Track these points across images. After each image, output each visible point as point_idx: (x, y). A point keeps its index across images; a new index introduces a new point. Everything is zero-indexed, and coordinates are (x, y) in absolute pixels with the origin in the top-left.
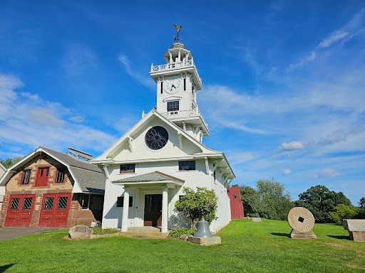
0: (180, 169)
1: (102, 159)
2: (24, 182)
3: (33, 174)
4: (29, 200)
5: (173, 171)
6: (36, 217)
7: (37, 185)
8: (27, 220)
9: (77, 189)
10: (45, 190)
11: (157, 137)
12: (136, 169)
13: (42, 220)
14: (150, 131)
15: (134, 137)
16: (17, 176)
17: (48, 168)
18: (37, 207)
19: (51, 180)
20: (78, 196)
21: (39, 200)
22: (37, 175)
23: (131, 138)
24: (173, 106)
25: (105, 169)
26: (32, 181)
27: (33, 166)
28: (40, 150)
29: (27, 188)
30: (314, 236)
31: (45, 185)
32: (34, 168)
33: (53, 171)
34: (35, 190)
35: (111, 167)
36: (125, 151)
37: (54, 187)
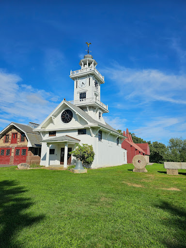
0: (79, 134)
1: (39, 129)
2: (6, 141)
3: (10, 137)
4: (9, 150)
5: (75, 135)
6: (12, 160)
7: (12, 143)
8: (8, 161)
9: (29, 145)
10: (16, 145)
11: (67, 116)
12: (57, 134)
13: (15, 161)
14: (63, 112)
15: (55, 116)
16: (3, 138)
17: (17, 134)
18: (13, 155)
19: (18, 140)
20: (31, 149)
21: (13, 150)
22: (12, 138)
23: (53, 117)
24: (83, 96)
25: (41, 134)
26: (10, 141)
27: (10, 133)
28: (12, 124)
29: (8, 144)
30: (146, 171)
31: (16, 142)
32: (11, 134)
33: (19, 135)
34: (11, 145)
35: (44, 133)
36: (51, 124)
37: (20, 144)
